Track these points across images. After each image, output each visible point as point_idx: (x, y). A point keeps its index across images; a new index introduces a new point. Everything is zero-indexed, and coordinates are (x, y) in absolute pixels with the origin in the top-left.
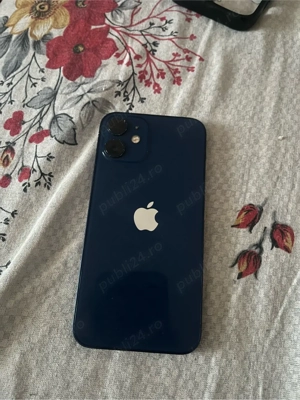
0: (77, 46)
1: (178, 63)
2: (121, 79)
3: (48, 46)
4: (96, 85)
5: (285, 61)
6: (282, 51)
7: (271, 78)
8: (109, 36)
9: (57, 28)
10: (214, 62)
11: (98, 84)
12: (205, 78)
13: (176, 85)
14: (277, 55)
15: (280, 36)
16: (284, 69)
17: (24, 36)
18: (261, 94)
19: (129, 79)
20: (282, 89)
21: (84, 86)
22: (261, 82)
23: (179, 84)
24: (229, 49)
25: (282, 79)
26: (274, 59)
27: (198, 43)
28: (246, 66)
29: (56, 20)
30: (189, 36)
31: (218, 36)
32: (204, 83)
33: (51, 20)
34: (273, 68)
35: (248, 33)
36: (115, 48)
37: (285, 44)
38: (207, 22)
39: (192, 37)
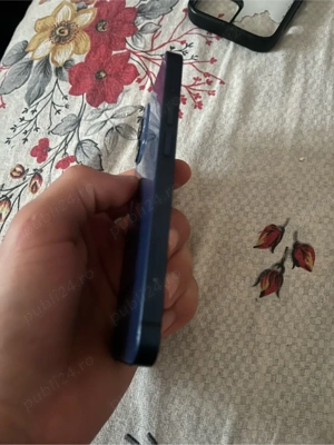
0: (99, 73)
1: (199, 88)
2: (143, 104)
3: (70, 72)
4: (119, 111)
5: (306, 82)
6: (303, 72)
7: (292, 100)
8: (131, 61)
9: (78, 54)
10: (235, 85)
11: (121, 109)
12: (226, 101)
13: (197, 109)
14: (298, 76)
15: (301, 56)
16: (305, 91)
17: (45, 62)
18: (282, 115)
20: (303, 110)
21: (108, 112)
22: (281, 103)
23: (200, 108)
24: (249, 71)
25: (303, 100)
26: (294, 81)
27: (219, 66)
28: (267, 88)
29: (76, 45)
30: (209, 59)
31: (238, 58)
32: (225, 107)
33: (72, 45)
34: (293, 89)
35: (269, 54)
36: (137, 73)
37: (306, 64)
38: (228, 45)
39: (213, 60)
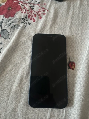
0: (9, 8)
1: (40, 12)
2: (23, 18)
3: (0, 8)
4: (15, 20)
5: (74, 11)
6: (73, 8)
7: (69, 17)
8: (19, 4)
9: (3, 2)
10: (52, 11)
11: (15, 19)
12: (49, 17)
13: (40, 19)
14: (71, 9)
15: (72, 3)
16: (73, 14)
18: (66, 21)
19: (25, 18)
20: (73, 20)
21: (11, 20)
22: (66, 18)
23: (41, 19)
24: (56, 7)
25: (73, 17)
26: (70, 11)
27: (47, 6)
28: (61, 13)
30: (44, 4)
31: (53, 3)
32: (48, 18)
34: (70, 13)
35: (62, 2)
36: (21, 8)
37: (74, 6)
39: (45, 4)
